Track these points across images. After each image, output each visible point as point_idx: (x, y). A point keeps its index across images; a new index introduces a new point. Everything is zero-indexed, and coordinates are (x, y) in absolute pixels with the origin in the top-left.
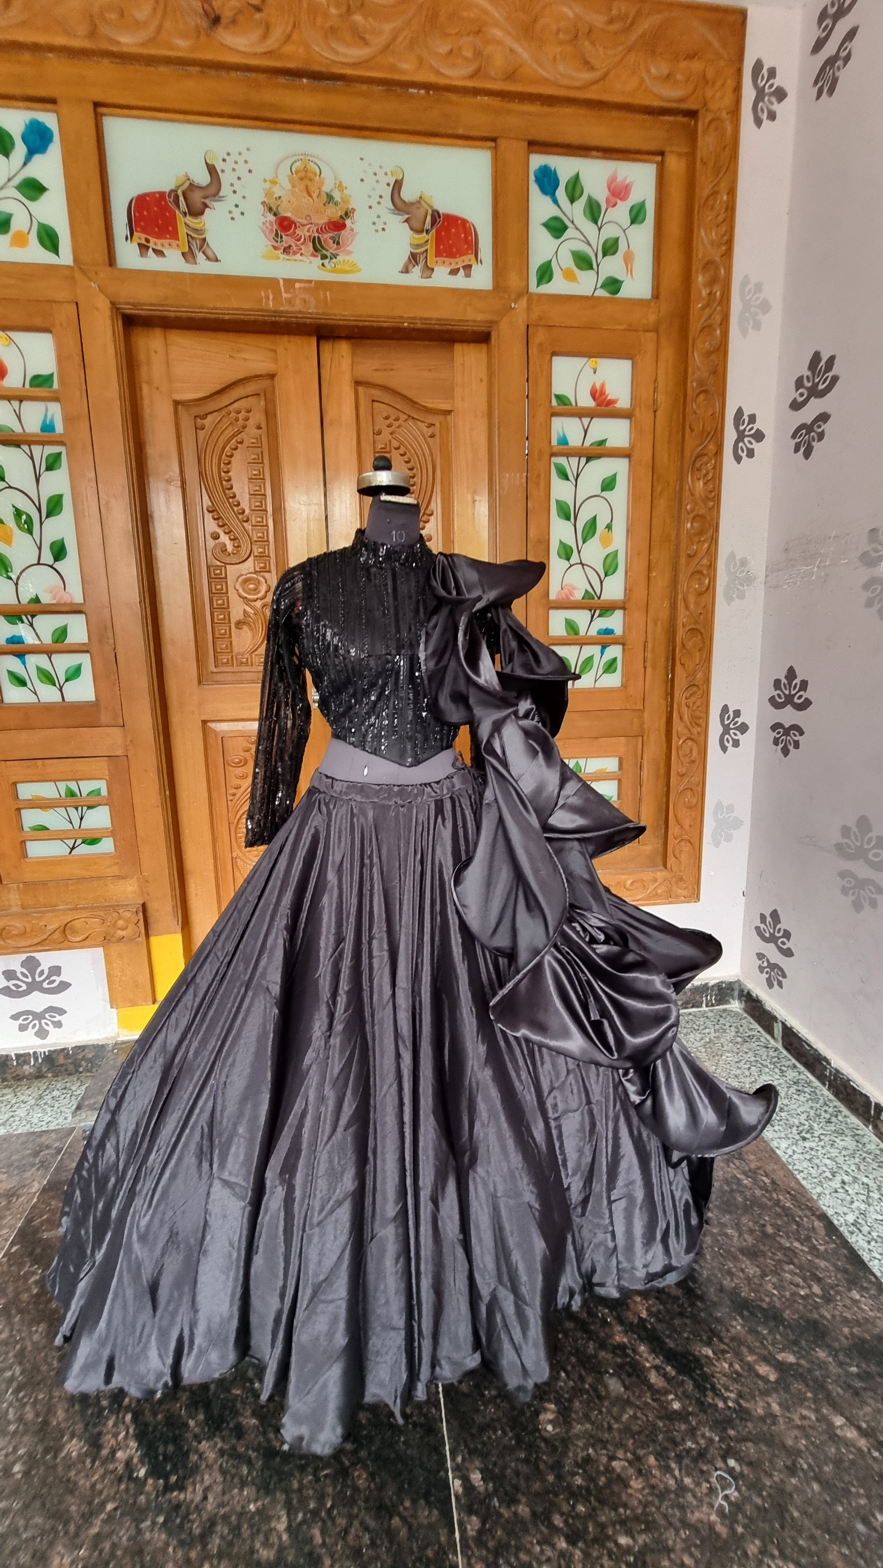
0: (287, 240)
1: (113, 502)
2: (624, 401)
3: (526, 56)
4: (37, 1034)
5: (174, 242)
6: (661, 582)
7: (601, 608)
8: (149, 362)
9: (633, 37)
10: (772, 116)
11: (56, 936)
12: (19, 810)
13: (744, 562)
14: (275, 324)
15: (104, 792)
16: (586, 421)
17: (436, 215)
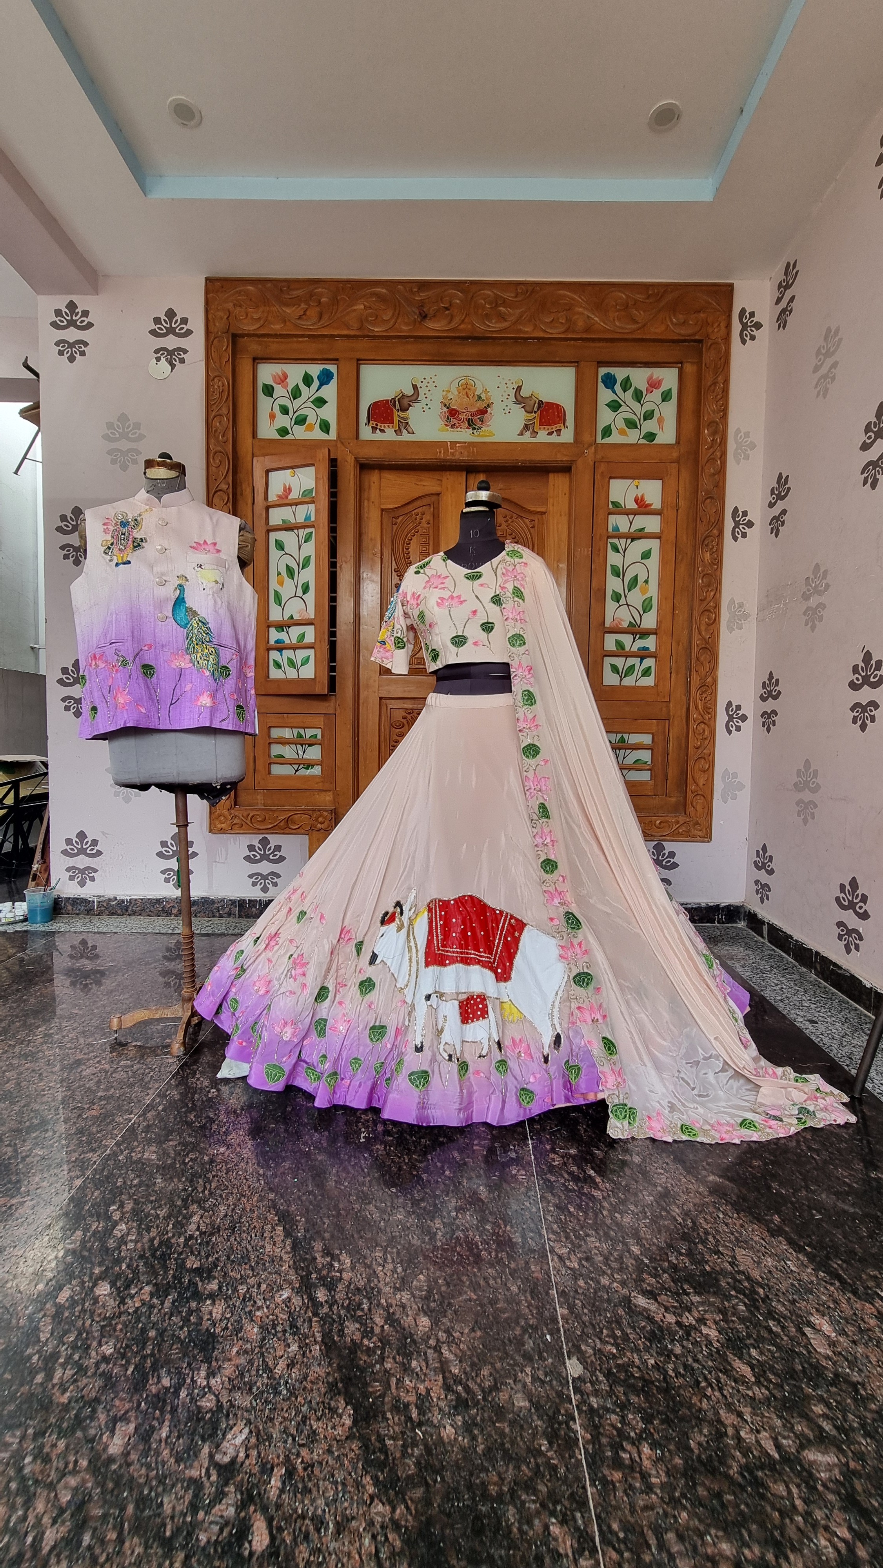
0: (454, 421)
1: (344, 565)
2: (657, 505)
3: (596, 319)
4: (262, 889)
5: (391, 425)
6: (682, 616)
7: (640, 633)
8: (370, 488)
9: (662, 304)
10: (753, 338)
11: (281, 824)
12: (270, 744)
13: (741, 605)
14: (444, 465)
15: (319, 737)
16: (631, 517)
17: (541, 403)
